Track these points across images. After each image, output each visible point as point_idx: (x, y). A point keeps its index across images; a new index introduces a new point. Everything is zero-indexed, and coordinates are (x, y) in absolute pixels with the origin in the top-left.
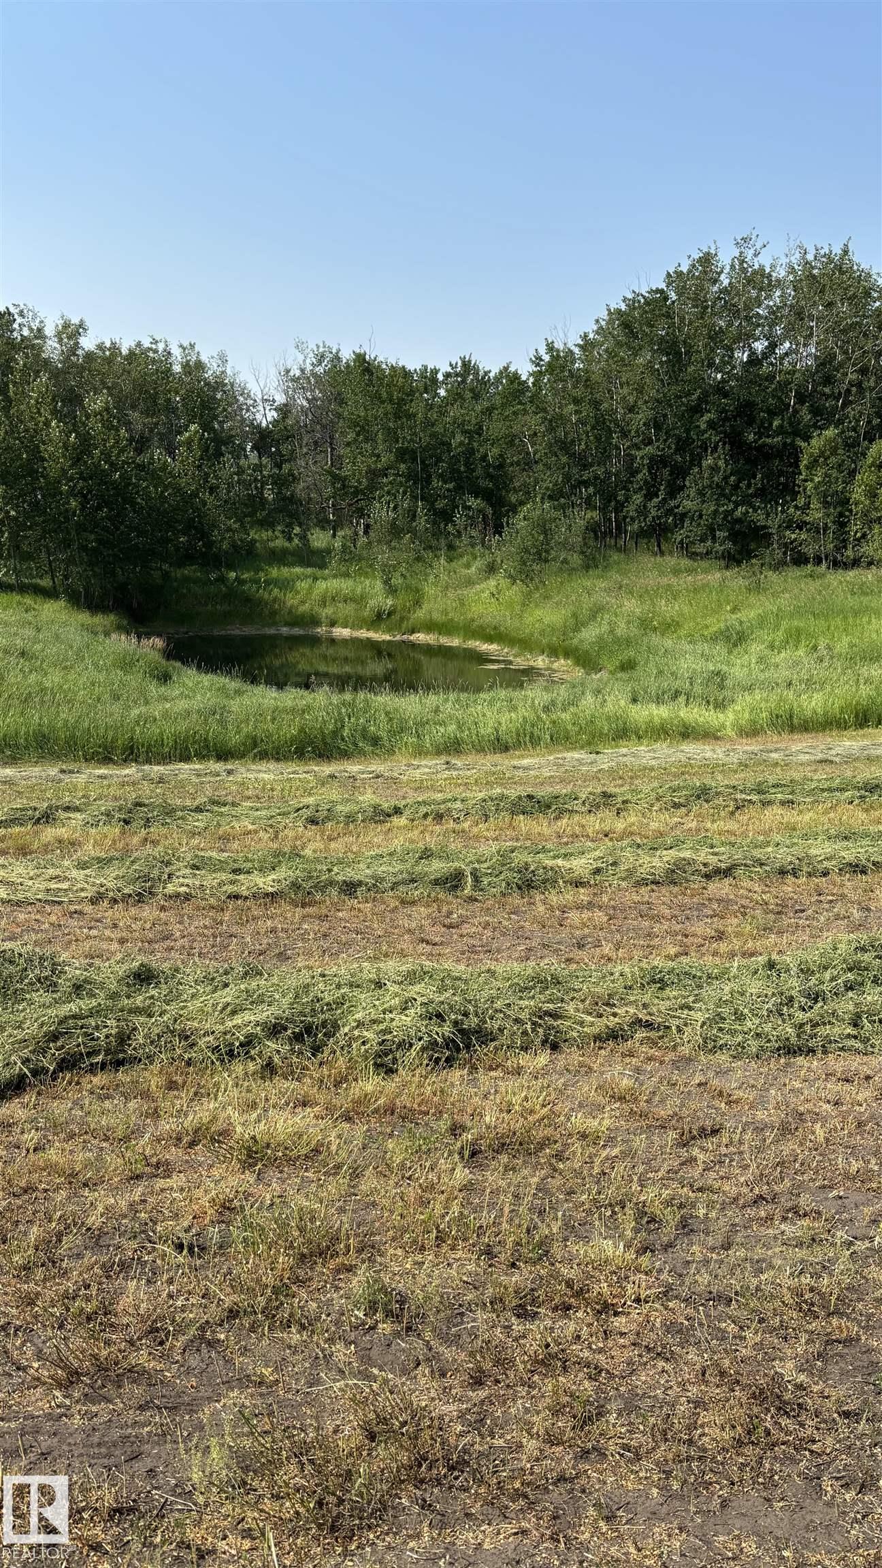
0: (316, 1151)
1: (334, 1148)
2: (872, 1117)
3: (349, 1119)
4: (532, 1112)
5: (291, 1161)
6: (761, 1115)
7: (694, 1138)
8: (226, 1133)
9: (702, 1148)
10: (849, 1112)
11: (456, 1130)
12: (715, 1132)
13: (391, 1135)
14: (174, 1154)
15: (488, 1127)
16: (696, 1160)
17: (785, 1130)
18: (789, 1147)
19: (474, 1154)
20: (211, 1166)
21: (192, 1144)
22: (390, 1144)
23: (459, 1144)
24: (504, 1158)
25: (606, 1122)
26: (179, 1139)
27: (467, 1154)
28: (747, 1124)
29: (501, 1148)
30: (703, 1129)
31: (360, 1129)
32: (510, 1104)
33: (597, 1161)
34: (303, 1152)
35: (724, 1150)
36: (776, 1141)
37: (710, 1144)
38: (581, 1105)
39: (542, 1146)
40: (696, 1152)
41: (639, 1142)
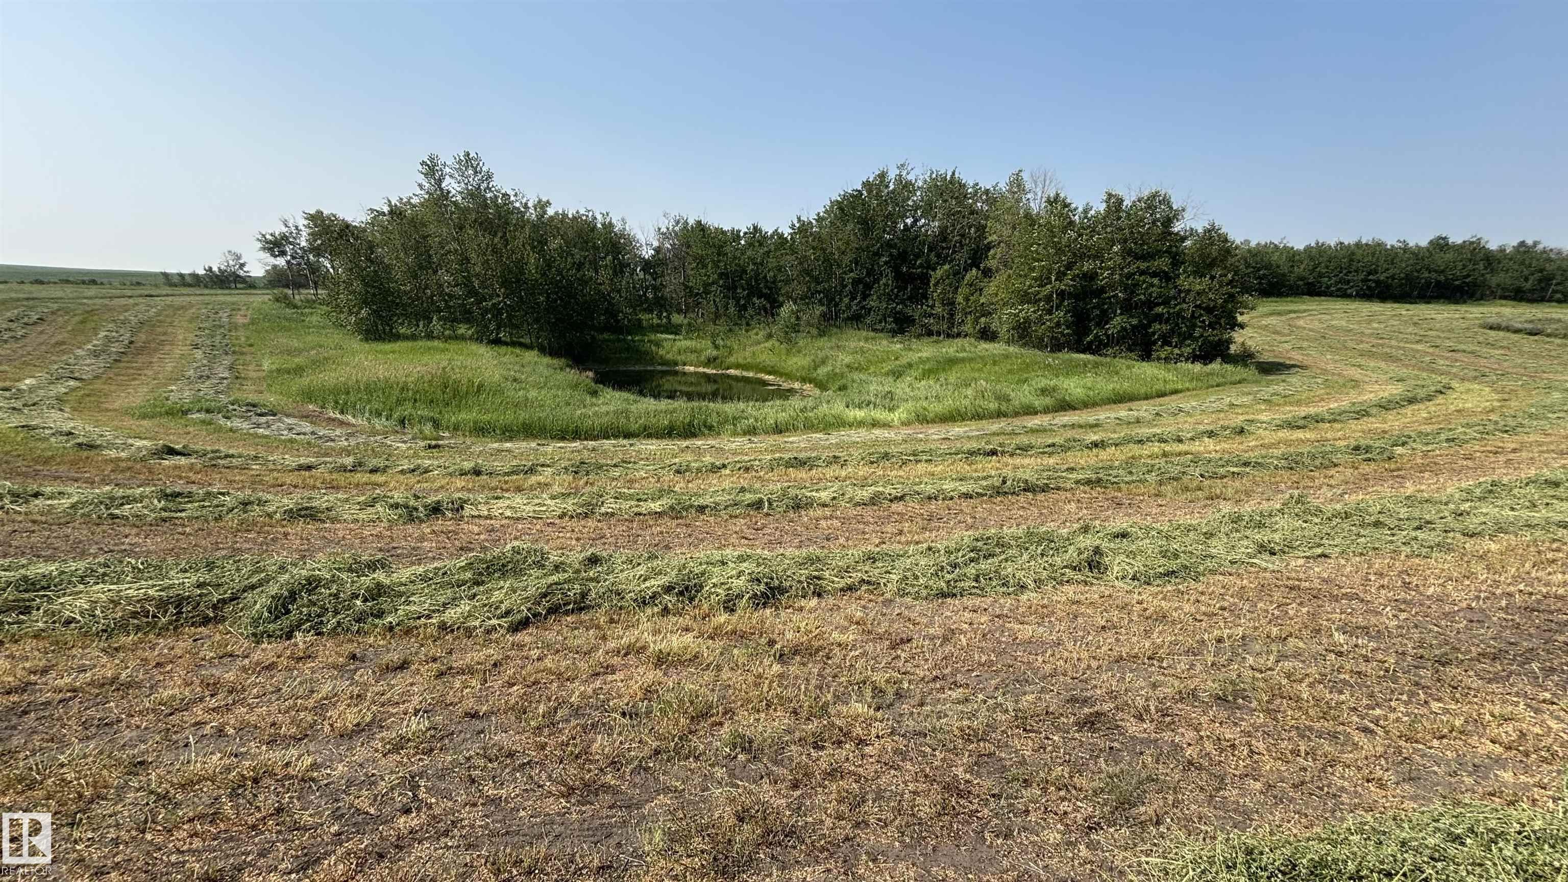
0: (696, 657)
1: (705, 655)
2: (990, 631)
3: (712, 638)
4: (811, 632)
5: (682, 663)
6: (932, 631)
7: (898, 644)
8: (644, 648)
9: (903, 650)
10: (978, 629)
11: (771, 643)
12: (909, 641)
13: (735, 647)
14: (616, 660)
15: (788, 641)
16: (900, 657)
17: (946, 639)
18: (948, 648)
19: (781, 656)
20: (637, 667)
21: (626, 655)
22: (736, 651)
23: (773, 651)
24: (798, 658)
25: (851, 637)
26: (619, 652)
27: (778, 655)
28: (924, 636)
29: (796, 652)
30: (902, 639)
31: (719, 644)
32: (799, 627)
33: (848, 658)
34: (688, 657)
35: (914, 651)
36: (941, 645)
37: (907, 647)
38: (836, 628)
39: (817, 651)
40: (899, 652)
41: (869, 647)
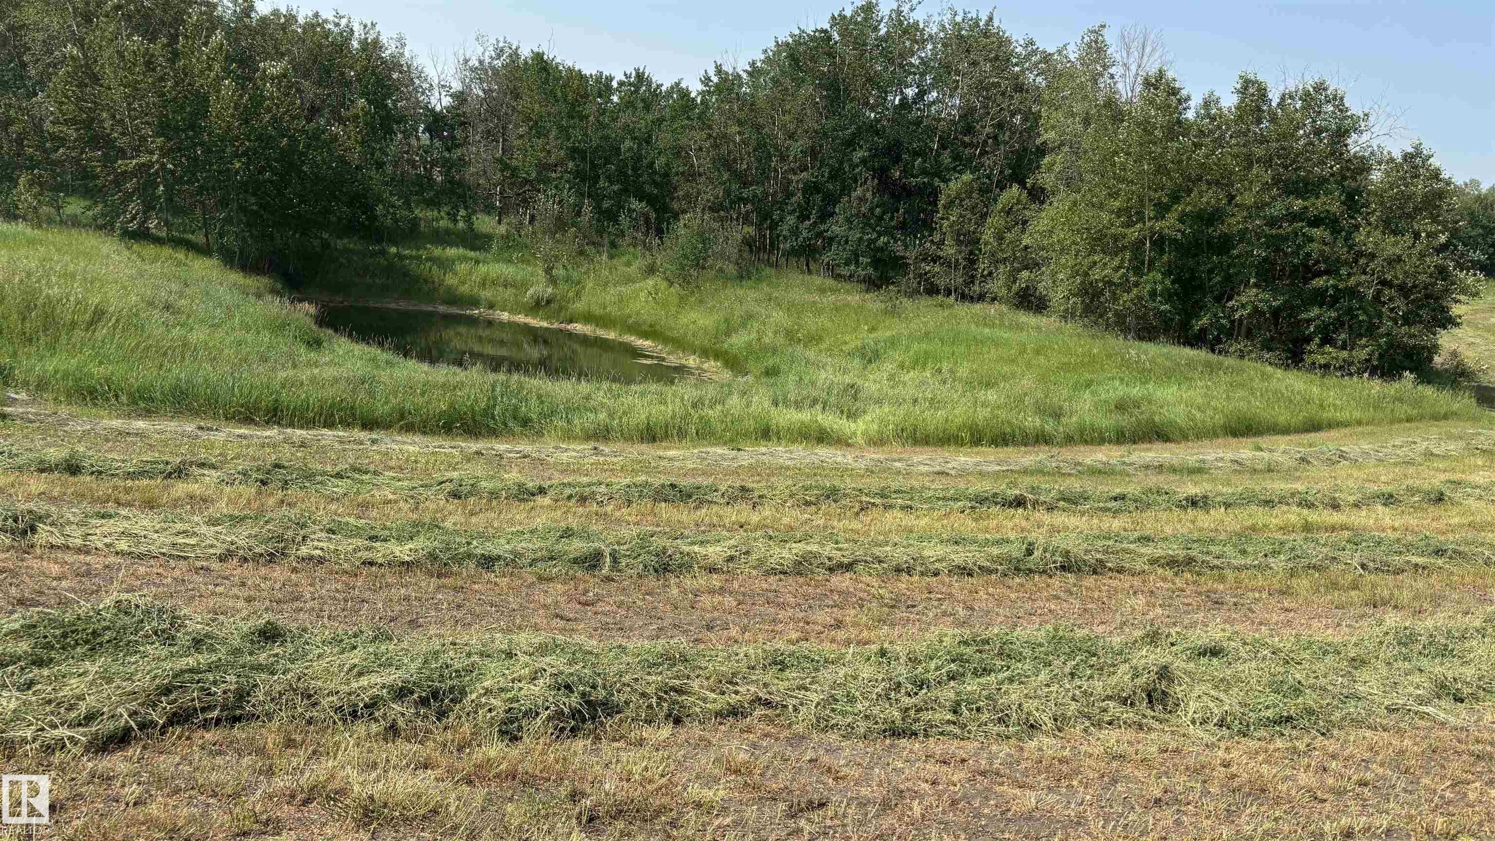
0: (435, 812)
1: (452, 809)
2: (965, 796)
3: (470, 783)
4: (651, 781)
5: (407, 821)
6: (865, 791)
7: (801, 811)
8: (342, 792)
9: (808, 820)
10: (945, 791)
11: (575, 796)
12: (822, 805)
13: (511, 799)
14: (286, 811)
15: (607, 794)
16: (802, 830)
17: (886, 806)
18: (889, 821)
19: (591, 820)
20: (324, 824)
21: (306, 802)
22: (510, 808)
23: (577, 810)
24: (620, 825)
25: (721, 793)
26: (293, 796)
27: (584, 819)
28: (852, 798)
29: (619, 813)
30: (811, 802)
31: (480, 794)
32: (630, 773)
33: (710, 829)
34: (422, 812)
35: (829, 822)
36: (877, 816)
37: (815, 816)
38: (698, 777)
39: (658, 813)
40: (802, 823)
41: (751, 812)
